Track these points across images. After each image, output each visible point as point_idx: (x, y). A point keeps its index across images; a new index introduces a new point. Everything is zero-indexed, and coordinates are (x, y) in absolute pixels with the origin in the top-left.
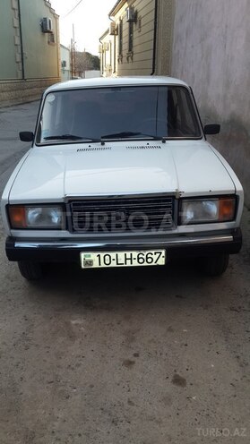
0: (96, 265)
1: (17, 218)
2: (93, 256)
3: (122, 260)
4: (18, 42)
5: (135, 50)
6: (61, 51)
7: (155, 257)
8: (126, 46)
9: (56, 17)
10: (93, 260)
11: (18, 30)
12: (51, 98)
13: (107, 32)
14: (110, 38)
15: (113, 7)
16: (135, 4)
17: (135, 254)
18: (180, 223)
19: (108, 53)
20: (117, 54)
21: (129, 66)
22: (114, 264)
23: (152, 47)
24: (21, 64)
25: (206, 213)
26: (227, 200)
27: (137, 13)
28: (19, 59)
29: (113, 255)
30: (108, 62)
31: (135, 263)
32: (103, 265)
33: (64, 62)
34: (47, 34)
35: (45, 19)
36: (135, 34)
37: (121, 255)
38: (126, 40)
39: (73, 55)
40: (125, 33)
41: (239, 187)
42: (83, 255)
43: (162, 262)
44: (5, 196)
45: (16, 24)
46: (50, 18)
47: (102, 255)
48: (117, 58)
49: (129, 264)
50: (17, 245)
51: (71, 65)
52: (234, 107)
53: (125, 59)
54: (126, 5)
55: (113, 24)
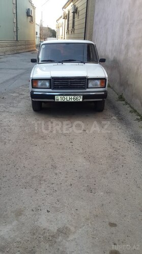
0: (60, 100)
1: (34, 84)
2: (59, 97)
3: (68, 99)
4: (15, 21)
5: (76, 27)
6: (36, 26)
7: (79, 98)
8: (71, 25)
9: (34, 8)
10: (59, 99)
11: (15, 15)
12: (43, 46)
13: (61, 17)
14: (62, 20)
15: (65, 4)
16: (76, 4)
17: (73, 97)
18: (88, 88)
19: (61, 28)
20: (66, 29)
21: (72, 36)
22: (66, 100)
23: (84, 27)
24: (16, 33)
25: (96, 85)
26: (103, 80)
27: (77, 8)
28: (15, 30)
29: (66, 97)
30: (61, 34)
31: (73, 100)
32: (62, 101)
33: (37, 33)
34: (29, 17)
35: (29, 9)
36: (76, 19)
37: (68, 97)
38: (71, 22)
39: (41, 29)
40: (71, 18)
41: (107, 76)
42: (56, 97)
43: (81, 100)
44: (31, 76)
45: (15, 12)
46: (31, 9)
47: (62, 97)
48: (66, 31)
49: (70, 100)
50: (34, 93)
51: (40, 34)
52: (115, 54)
53: (70, 32)
54: (72, 4)
55: (64, 13)
